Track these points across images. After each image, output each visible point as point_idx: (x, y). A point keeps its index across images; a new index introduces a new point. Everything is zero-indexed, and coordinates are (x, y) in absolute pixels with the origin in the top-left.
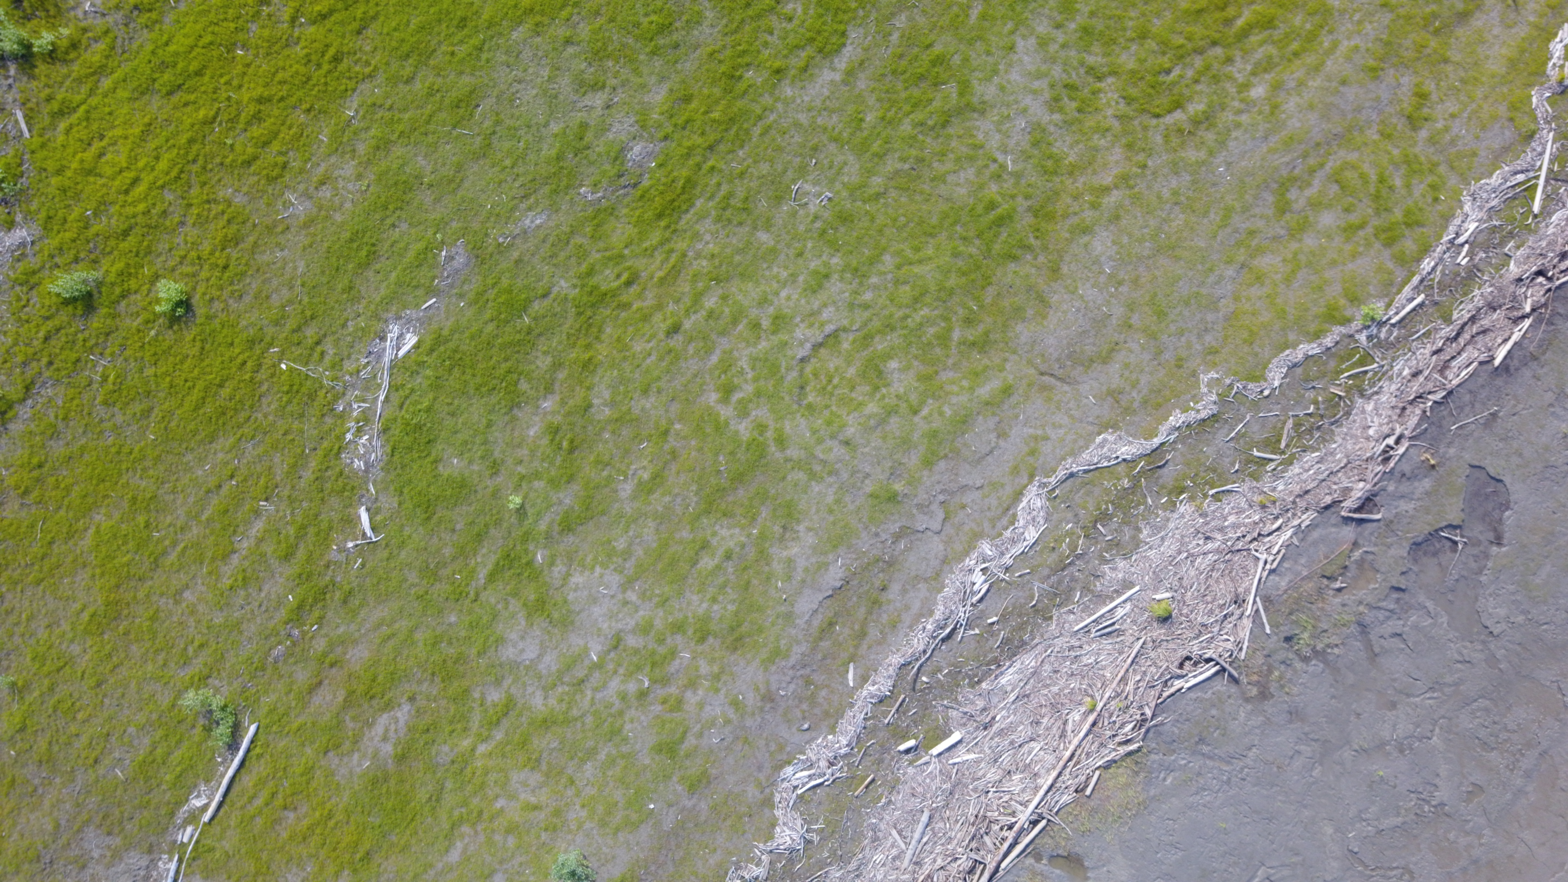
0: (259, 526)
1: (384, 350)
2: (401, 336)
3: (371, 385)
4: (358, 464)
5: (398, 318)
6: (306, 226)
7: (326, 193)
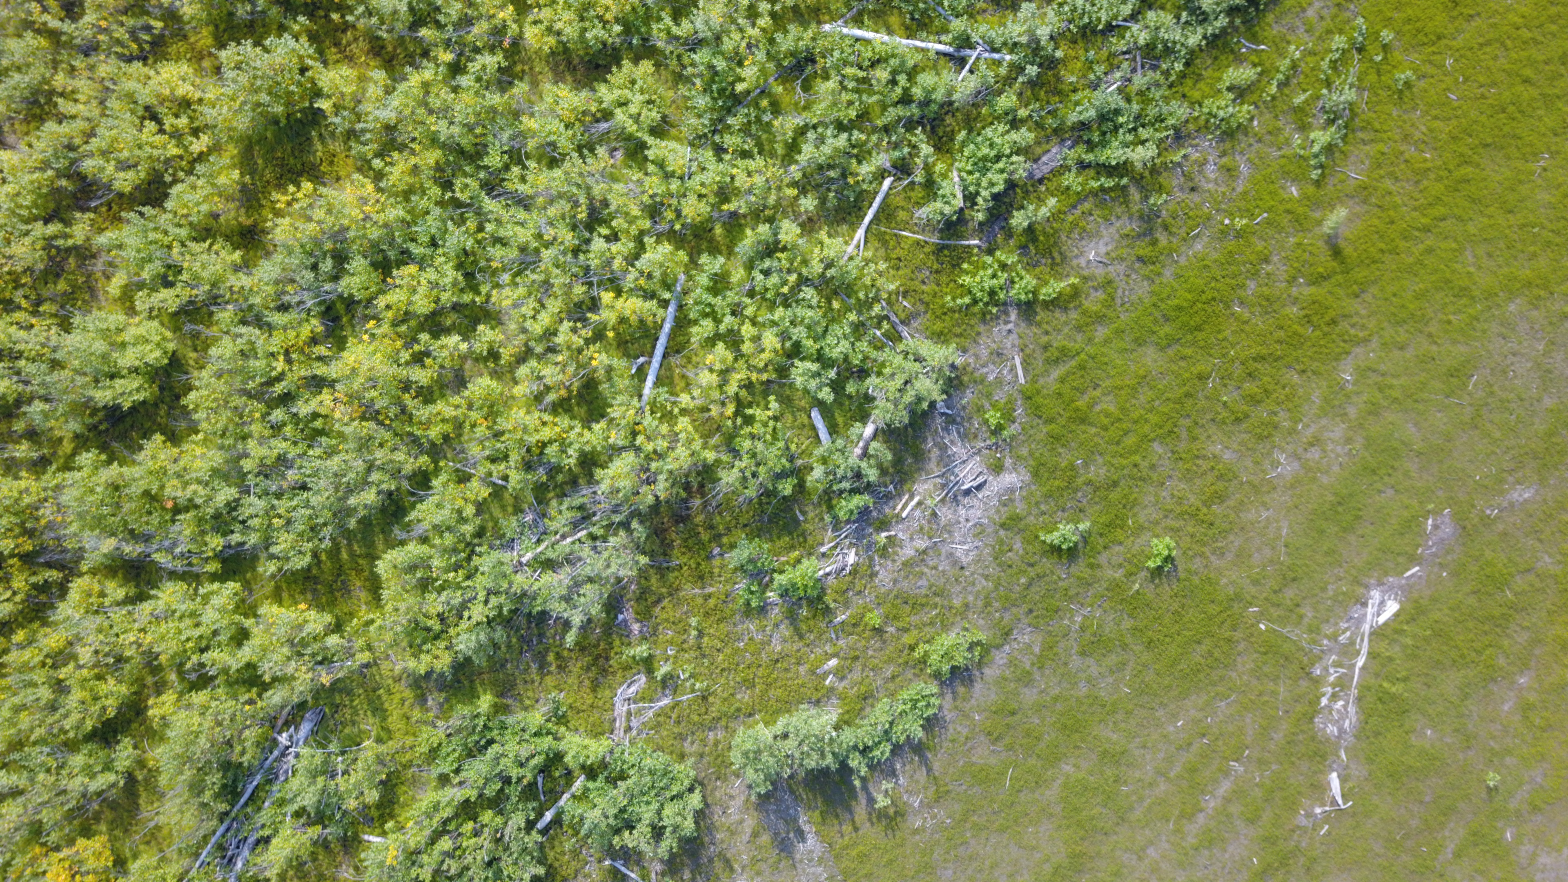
0: (1225, 787)
1: (1365, 615)
2: (1382, 603)
3: (1349, 651)
4: (1332, 730)
5: (1380, 584)
6: (1292, 487)
7: (1314, 454)
